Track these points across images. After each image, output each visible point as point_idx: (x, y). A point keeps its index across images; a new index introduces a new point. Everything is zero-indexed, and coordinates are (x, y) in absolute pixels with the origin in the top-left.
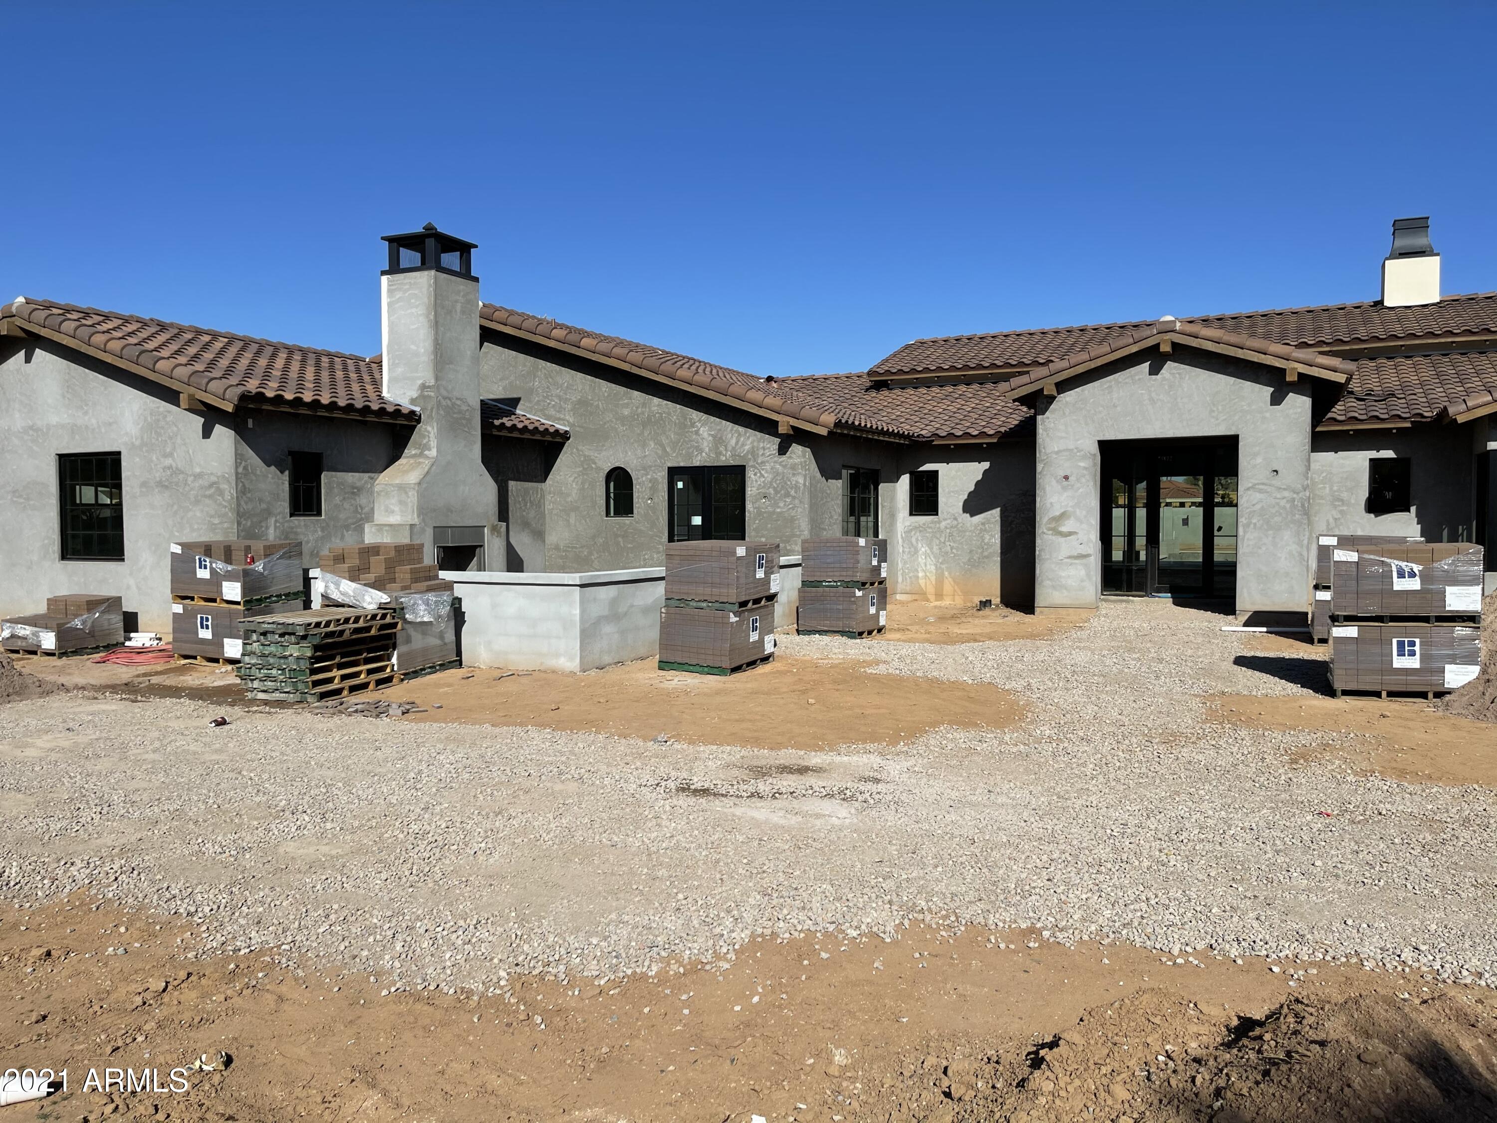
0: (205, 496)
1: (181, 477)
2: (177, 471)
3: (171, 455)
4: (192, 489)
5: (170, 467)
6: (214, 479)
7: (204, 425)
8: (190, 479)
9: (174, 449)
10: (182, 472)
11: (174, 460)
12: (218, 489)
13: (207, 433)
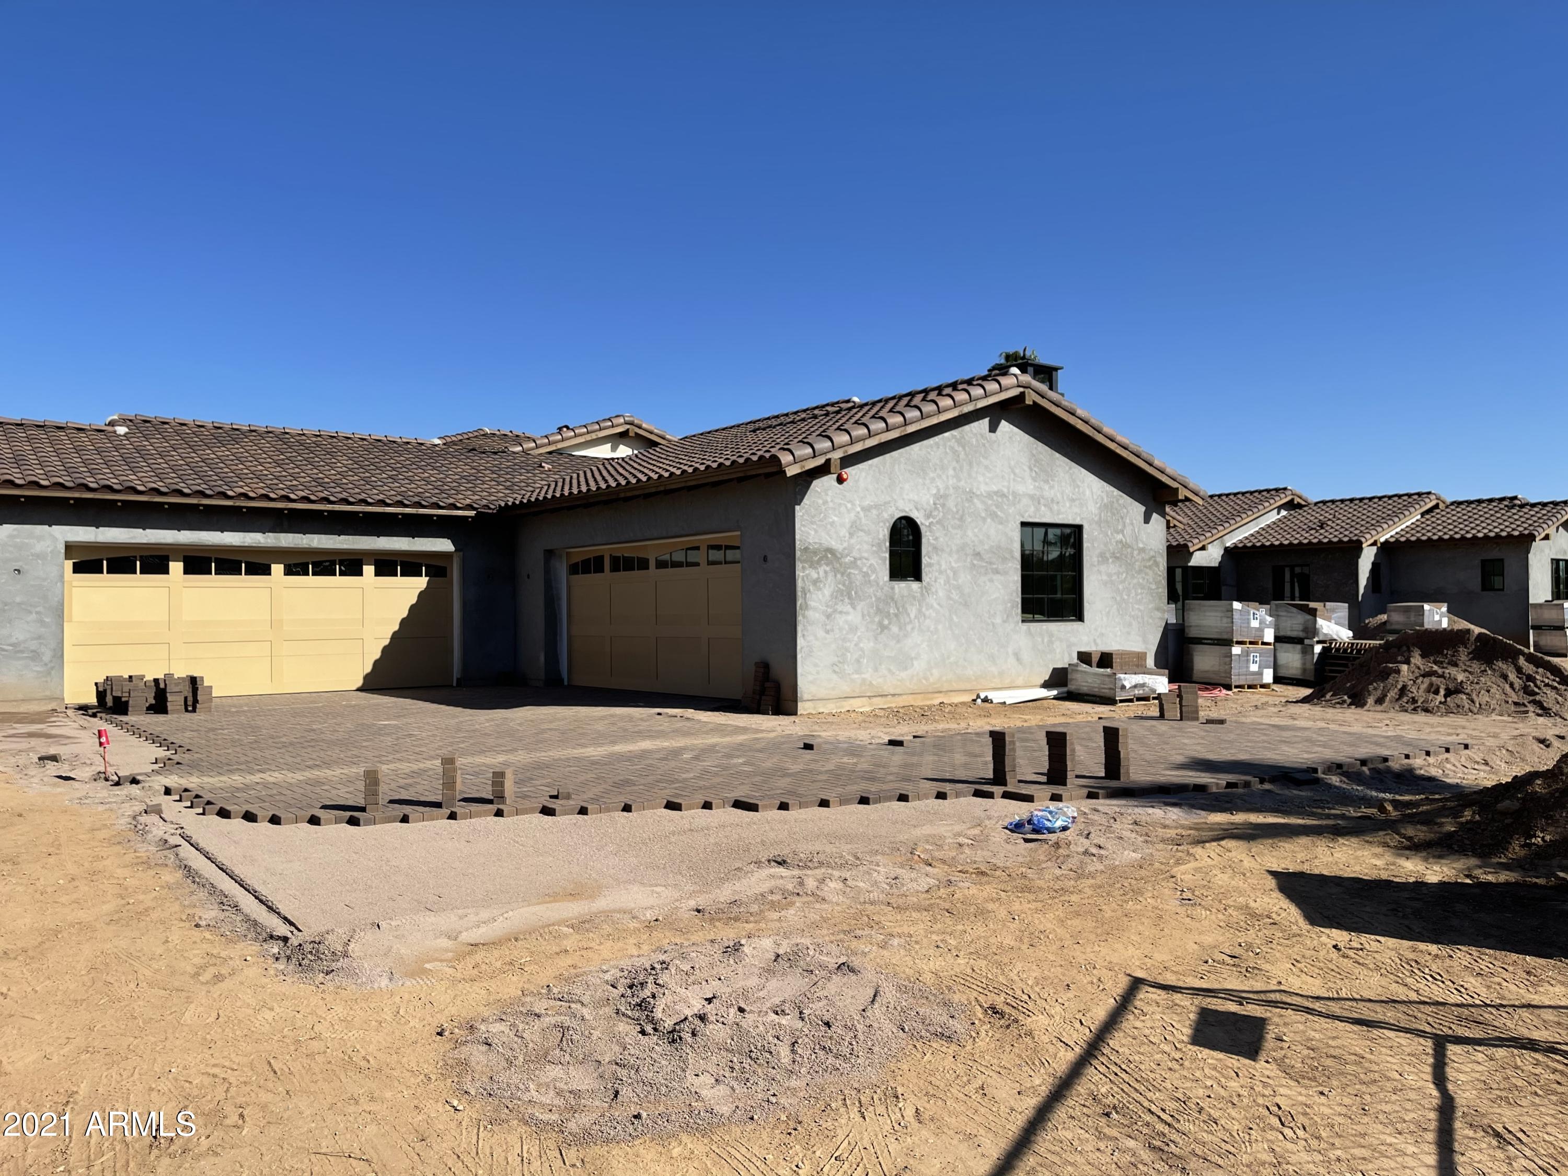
0: (1146, 567)
1: (1129, 550)
2: (1126, 545)
3: (1122, 531)
4: (1136, 561)
5: (1121, 542)
6: (1152, 553)
7: (1145, 513)
8: (1136, 553)
9: (1124, 526)
10: (1130, 547)
11: (1124, 536)
12: (1155, 561)
13: (1147, 520)
